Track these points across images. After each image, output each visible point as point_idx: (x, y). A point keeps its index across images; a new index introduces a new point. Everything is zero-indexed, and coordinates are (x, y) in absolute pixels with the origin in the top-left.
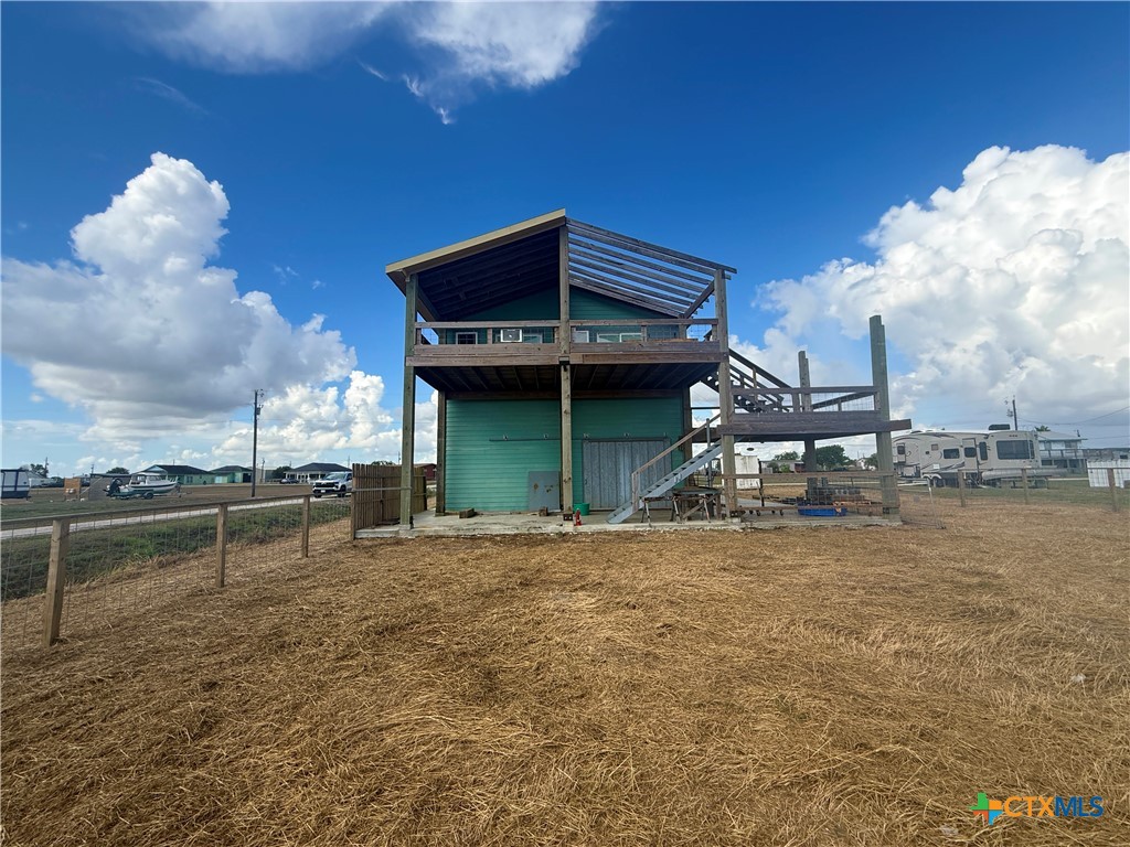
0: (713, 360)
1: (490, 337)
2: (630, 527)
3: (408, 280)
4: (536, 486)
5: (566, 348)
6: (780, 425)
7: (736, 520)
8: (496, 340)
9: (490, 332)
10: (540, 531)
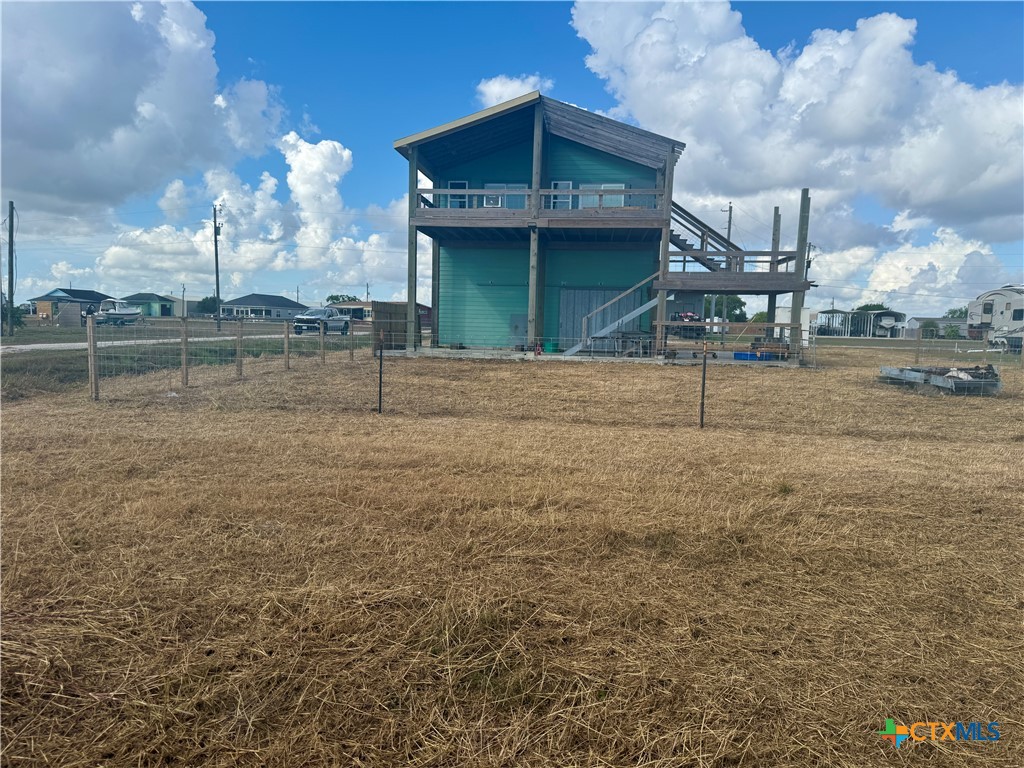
0: (656, 226)
1: (475, 202)
2: (577, 359)
3: (410, 152)
4: (516, 327)
5: (535, 214)
6: (709, 282)
7: (660, 357)
8: (480, 204)
9: (475, 198)
10: (509, 358)
